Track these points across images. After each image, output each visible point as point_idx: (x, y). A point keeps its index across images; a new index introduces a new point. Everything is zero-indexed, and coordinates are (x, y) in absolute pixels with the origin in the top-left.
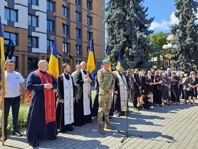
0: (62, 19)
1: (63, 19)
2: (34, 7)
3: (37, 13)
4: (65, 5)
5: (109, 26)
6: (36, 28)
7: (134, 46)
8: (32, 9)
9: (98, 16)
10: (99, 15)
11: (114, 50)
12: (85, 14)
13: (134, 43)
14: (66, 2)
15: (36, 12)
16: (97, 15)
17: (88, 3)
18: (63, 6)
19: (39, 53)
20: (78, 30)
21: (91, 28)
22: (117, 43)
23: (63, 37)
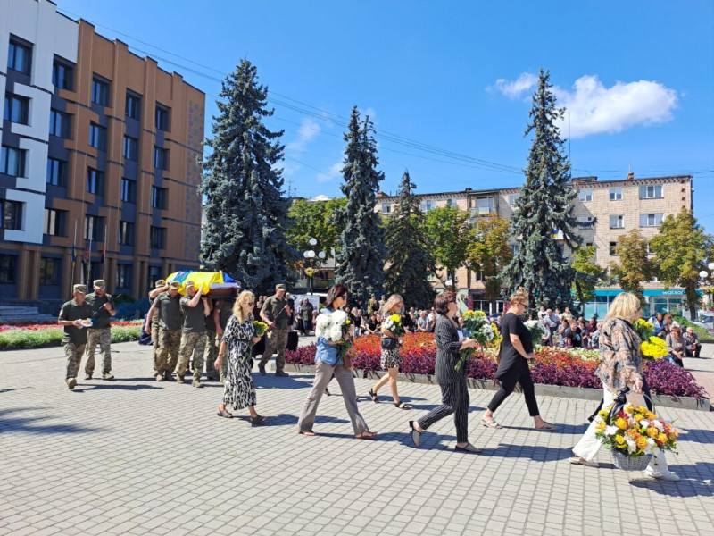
0: (86, 156)
1: (89, 155)
2: (16, 128)
3: (23, 144)
4: (97, 121)
5: (210, 203)
6: (19, 179)
7: (255, 248)
8: (13, 131)
9: (185, 146)
10: (187, 145)
11: (219, 253)
12: (148, 142)
13: (257, 243)
14: (99, 114)
15: (22, 140)
16: (182, 145)
17: (159, 112)
18: (93, 123)
19: (21, 243)
20: (127, 182)
21: (164, 176)
22: (226, 240)
23: (86, 202)
